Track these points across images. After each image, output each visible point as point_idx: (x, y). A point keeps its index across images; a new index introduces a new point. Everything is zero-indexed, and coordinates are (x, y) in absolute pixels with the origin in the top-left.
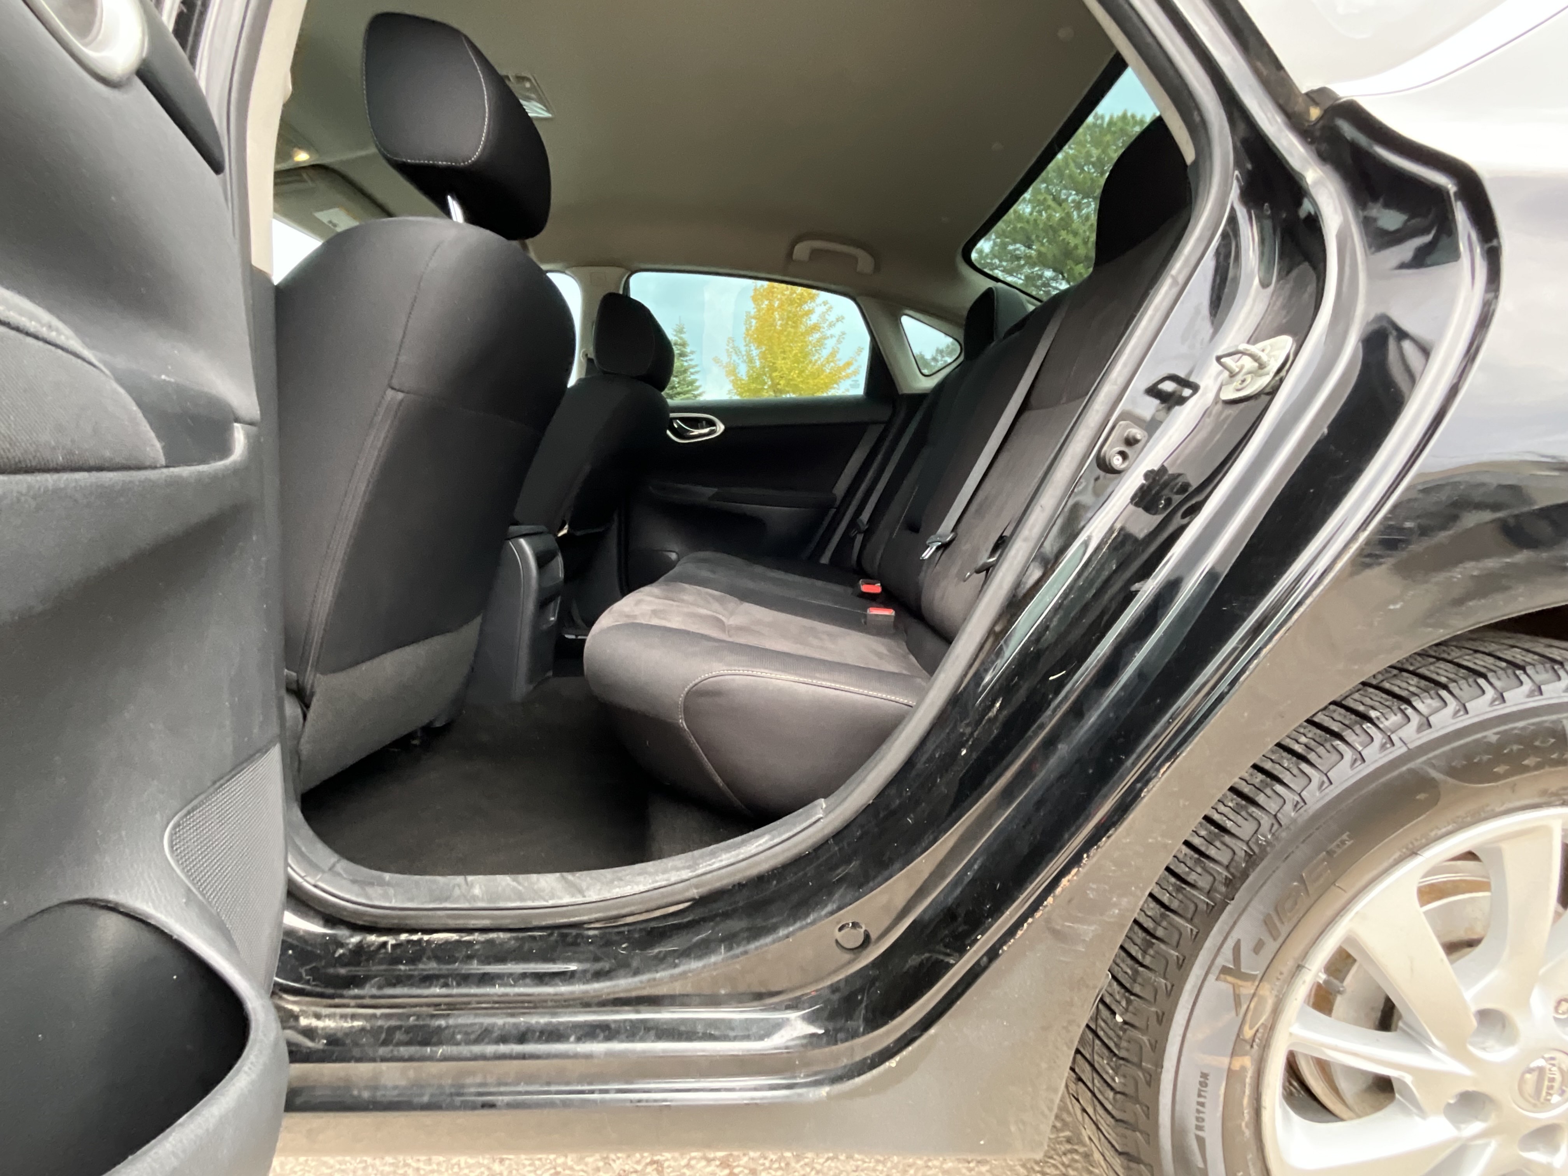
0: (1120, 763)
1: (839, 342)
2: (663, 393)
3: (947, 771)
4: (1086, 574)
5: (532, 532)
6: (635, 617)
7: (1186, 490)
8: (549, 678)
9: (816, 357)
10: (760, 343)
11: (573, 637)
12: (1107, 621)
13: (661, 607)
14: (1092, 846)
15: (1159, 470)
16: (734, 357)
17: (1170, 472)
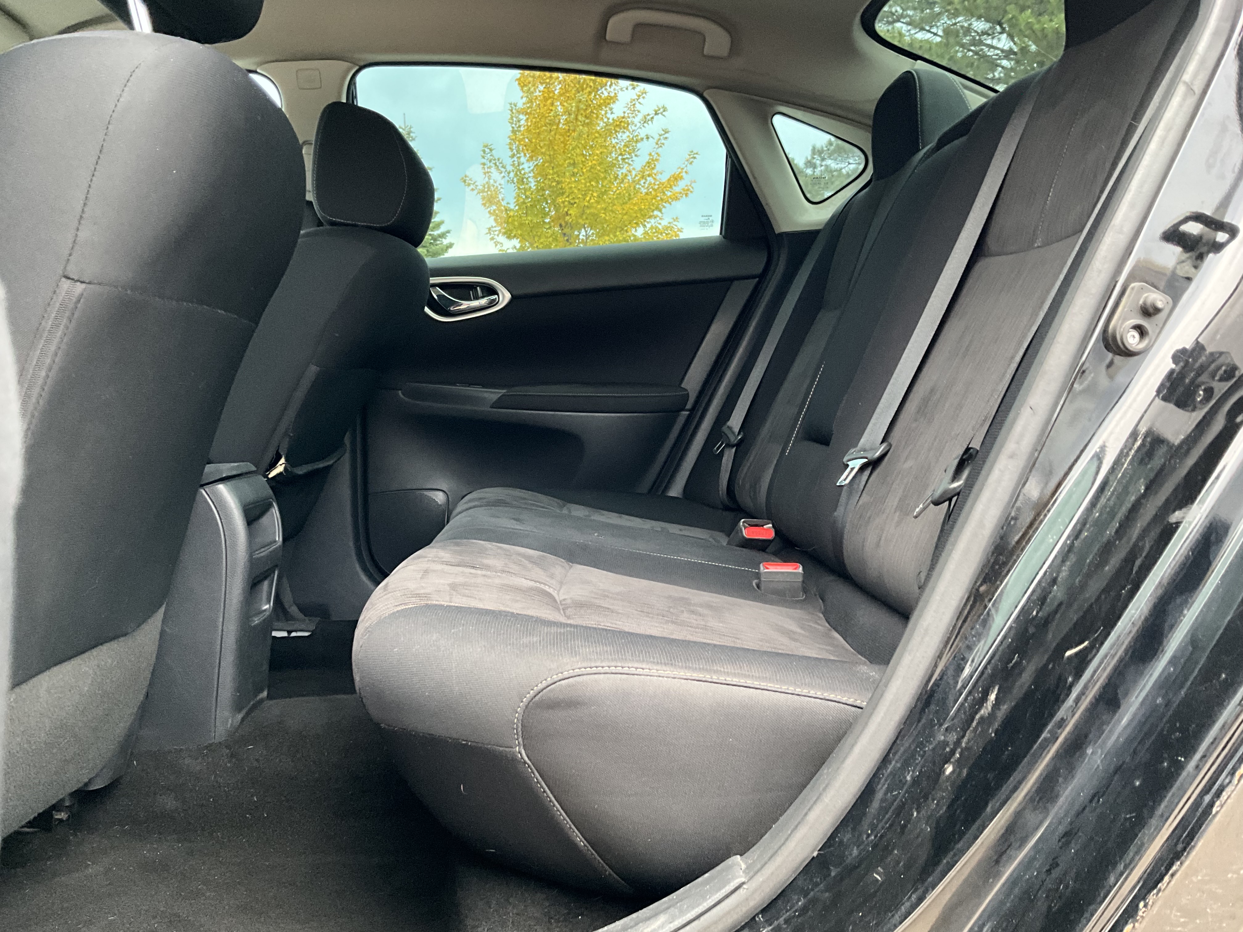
0: (1179, 767)
1: (659, 144)
2: (420, 250)
3: (926, 797)
4: (1103, 500)
5: (234, 473)
6: (427, 596)
7: (1233, 376)
8: (262, 701)
9: (624, 171)
10: (534, 153)
11: (284, 634)
12: (1140, 567)
13: (460, 580)
14: (1149, 891)
15: (1194, 350)
16: (495, 174)
17: (1209, 349)
